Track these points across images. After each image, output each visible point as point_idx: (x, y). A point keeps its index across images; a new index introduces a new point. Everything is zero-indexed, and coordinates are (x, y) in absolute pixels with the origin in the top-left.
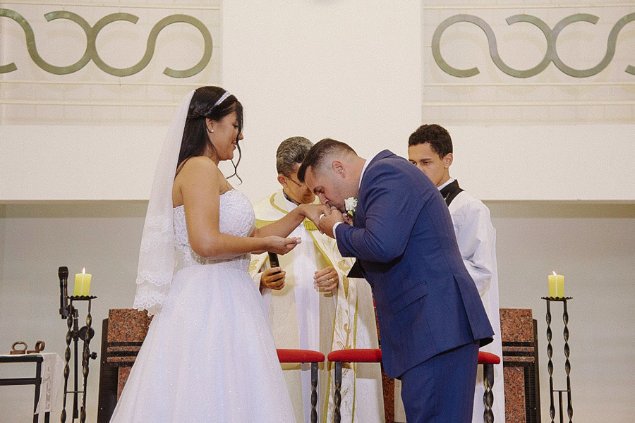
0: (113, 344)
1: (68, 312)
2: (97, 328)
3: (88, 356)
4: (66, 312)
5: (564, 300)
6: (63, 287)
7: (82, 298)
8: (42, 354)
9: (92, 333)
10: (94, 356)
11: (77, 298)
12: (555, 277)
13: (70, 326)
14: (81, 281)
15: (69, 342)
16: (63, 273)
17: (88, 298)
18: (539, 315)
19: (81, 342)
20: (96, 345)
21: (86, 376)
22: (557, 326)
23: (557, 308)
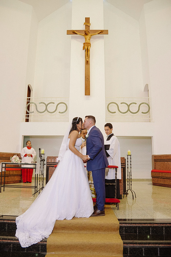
0: (48, 163)
1: (41, 156)
2: (46, 159)
3: (44, 164)
4: (40, 156)
5: (130, 155)
6: (40, 152)
7: (43, 154)
8: (36, 164)
9: (44, 160)
10: (45, 164)
11: (42, 154)
12: (129, 151)
13: (41, 159)
14: (42, 151)
15: (41, 162)
16: (40, 149)
17: (44, 154)
18: (126, 158)
19: (43, 162)
20: (45, 162)
21: (43, 168)
22: (129, 160)
23: (129, 157)
